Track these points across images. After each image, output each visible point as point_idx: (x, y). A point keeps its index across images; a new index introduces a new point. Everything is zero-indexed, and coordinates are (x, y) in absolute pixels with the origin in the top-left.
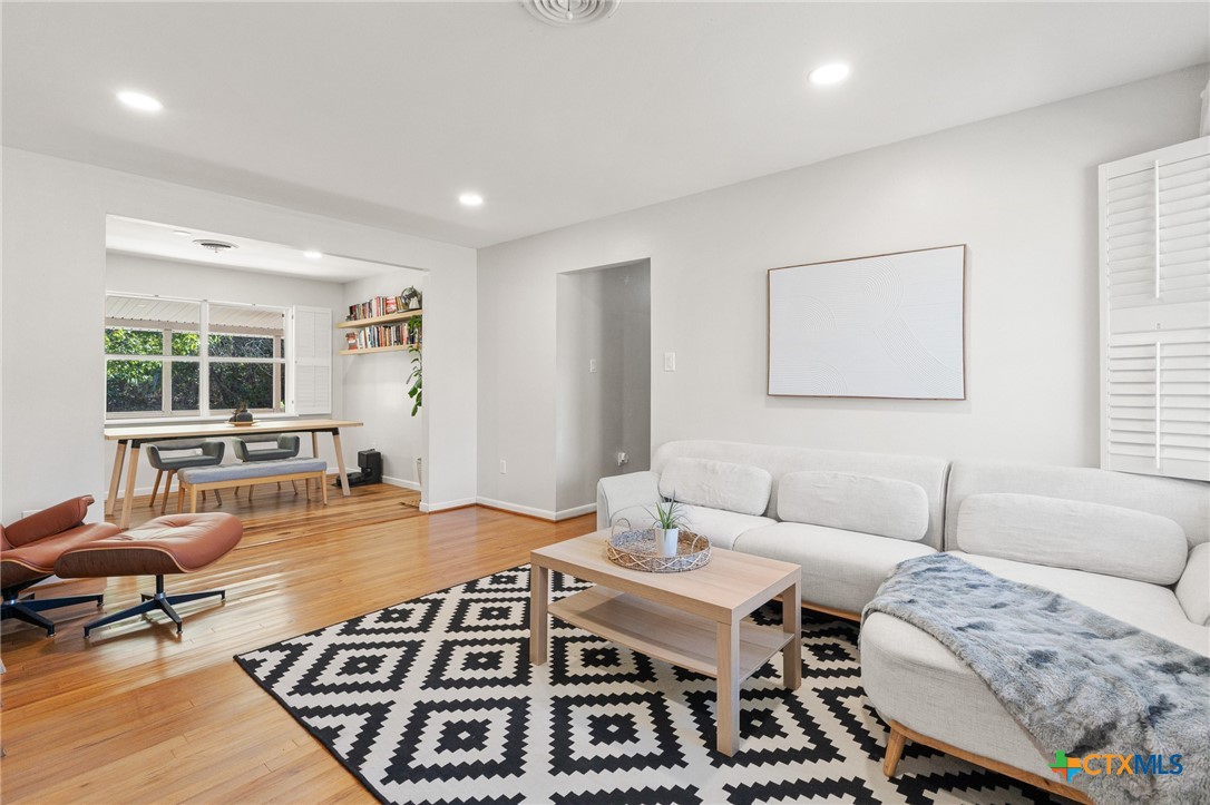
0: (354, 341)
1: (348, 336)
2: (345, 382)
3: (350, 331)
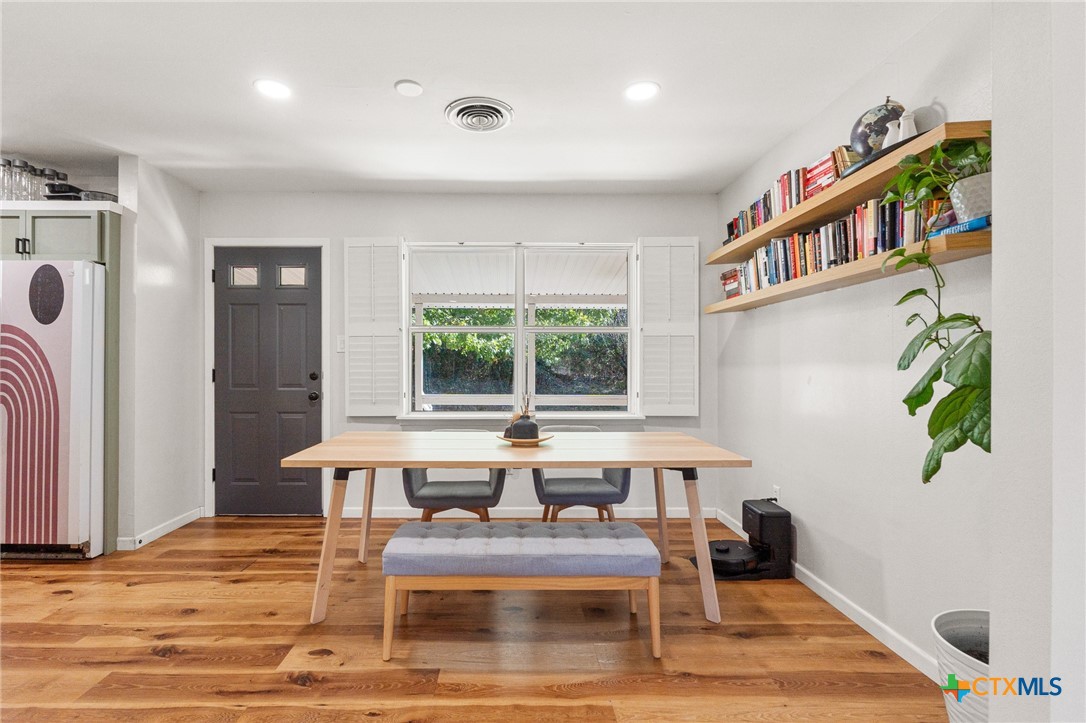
0: (735, 285)
1: (725, 278)
2: (722, 362)
3: (728, 267)
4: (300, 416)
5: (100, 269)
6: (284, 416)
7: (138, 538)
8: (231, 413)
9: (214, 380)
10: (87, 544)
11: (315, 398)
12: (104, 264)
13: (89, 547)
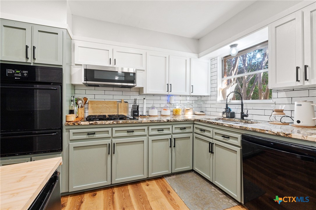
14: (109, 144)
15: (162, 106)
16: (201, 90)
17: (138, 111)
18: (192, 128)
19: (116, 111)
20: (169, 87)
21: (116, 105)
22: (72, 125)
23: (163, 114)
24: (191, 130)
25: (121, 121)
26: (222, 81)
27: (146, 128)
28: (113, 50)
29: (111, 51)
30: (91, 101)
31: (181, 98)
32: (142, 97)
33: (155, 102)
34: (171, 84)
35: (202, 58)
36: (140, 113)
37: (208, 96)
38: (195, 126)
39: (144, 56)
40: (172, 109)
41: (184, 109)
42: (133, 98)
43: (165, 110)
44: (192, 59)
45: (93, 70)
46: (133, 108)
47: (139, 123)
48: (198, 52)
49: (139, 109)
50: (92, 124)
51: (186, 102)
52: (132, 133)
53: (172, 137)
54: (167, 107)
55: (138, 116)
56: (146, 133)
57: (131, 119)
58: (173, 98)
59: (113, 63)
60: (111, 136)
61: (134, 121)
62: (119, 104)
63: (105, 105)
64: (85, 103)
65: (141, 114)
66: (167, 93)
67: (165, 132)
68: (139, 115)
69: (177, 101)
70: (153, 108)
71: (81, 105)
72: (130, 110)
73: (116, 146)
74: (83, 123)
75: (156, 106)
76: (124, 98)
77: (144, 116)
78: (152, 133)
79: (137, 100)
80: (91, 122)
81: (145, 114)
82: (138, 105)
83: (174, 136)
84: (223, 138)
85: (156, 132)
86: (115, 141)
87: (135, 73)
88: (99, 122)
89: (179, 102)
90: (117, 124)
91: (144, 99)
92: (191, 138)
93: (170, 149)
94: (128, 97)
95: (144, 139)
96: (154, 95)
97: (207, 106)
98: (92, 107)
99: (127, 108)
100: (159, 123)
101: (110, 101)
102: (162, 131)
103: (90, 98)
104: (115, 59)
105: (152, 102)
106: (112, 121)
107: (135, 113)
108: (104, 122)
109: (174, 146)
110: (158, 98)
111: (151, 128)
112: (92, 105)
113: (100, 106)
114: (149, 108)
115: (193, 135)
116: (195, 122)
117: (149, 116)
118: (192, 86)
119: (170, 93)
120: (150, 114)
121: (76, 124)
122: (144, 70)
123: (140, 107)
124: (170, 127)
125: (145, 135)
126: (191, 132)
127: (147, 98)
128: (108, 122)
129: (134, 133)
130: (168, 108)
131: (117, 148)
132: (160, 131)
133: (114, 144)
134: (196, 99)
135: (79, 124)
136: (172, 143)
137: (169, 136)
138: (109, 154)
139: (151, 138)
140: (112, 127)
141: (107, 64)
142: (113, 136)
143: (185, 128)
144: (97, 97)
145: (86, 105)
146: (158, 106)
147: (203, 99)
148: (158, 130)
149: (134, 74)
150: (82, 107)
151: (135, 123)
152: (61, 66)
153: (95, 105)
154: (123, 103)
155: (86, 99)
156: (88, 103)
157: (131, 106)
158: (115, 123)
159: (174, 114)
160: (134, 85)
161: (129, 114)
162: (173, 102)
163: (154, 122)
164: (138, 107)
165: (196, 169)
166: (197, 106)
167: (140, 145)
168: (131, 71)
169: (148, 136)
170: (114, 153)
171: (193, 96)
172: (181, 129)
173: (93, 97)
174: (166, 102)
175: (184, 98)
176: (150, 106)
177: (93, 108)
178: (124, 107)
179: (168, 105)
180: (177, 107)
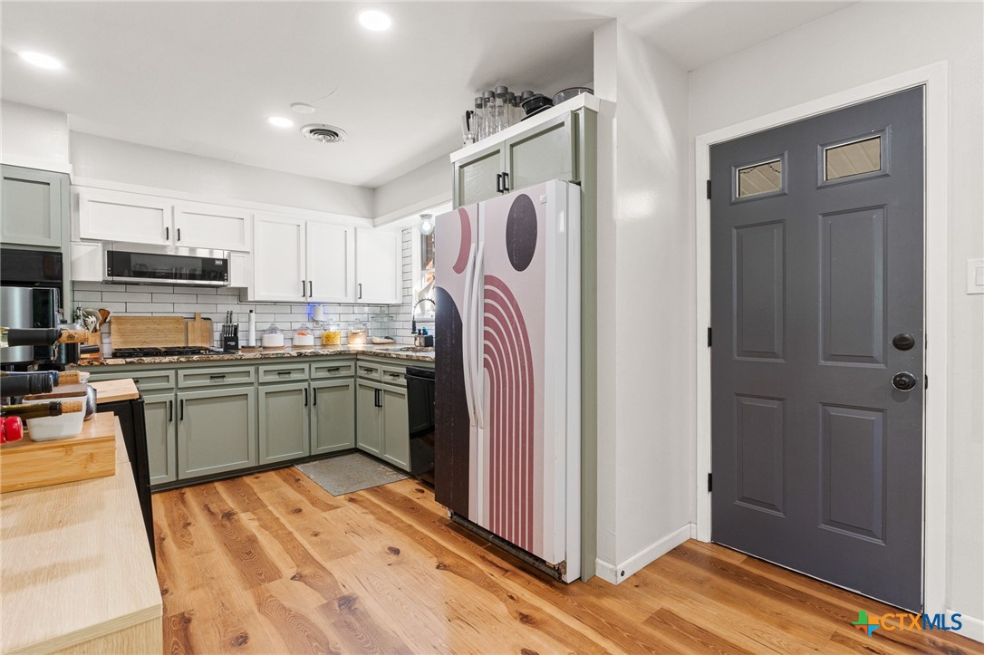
4: (873, 416)
5: (574, 189)
6: (834, 412)
7: (620, 567)
8: (737, 395)
9: (710, 344)
10: (564, 564)
11: (909, 386)
12: (579, 184)
13: (565, 568)
14: (171, 402)
15: (297, 326)
16: (383, 292)
17: (235, 339)
18: (353, 367)
19: (183, 338)
20: (306, 287)
21: (182, 326)
22: (86, 366)
23: (296, 343)
24: (351, 372)
25: (195, 357)
26: (422, 276)
27: (252, 369)
28: (173, 208)
29: (167, 213)
30: (118, 318)
31: (340, 309)
32: (246, 308)
33: (279, 318)
34: (311, 282)
35: (381, 227)
36: (241, 343)
37: (398, 306)
38: (359, 363)
39: (247, 222)
40: (318, 333)
41: (347, 333)
42: (223, 309)
43: (303, 334)
44: (358, 229)
45: (129, 254)
46: (223, 331)
47: (237, 359)
48: (372, 215)
49: (240, 335)
50: (131, 363)
51: (352, 318)
52: (221, 380)
53: (309, 386)
54: (307, 328)
55: (236, 347)
56: (252, 379)
57: (218, 353)
58: (321, 309)
59: (173, 236)
60: (173, 386)
61: (227, 357)
62: (190, 324)
63: (152, 327)
64: (104, 321)
65: (245, 345)
66: (303, 300)
67: (294, 376)
68: (240, 347)
69: (331, 317)
70: (273, 330)
71: (93, 326)
72: (217, 336)
73: (187, 405)
74: (110, 362)
75: (279, 326)
76: (202, 309)
77: (250, 347)
78: (263, 379)
79: (233, 315)
80: (129, 360)
81: (253, 343)
82: (236, 324)
83: (314, 384)
84: (392, 377)
85: (276, 378)
86: (182, 395)
87: (227, 260)
88: (147, 360)
89: (335, 318)
90: (188, 361)
91: (251, 311)
92: (352, 387)
93: (305, 410)
94: (212, 308)
95: (249, 390)
96: (275, 303)
97: (397, 325)
98: (119, 331)
99: (211, 332)
100: (281, 359)
101: (165, 318)
102: (287, 376)
103: (115, 309)
104: (179, 230)
105: (271, 318)
106: (176, 357)
107: (230, 340)
108: (157, 359)
109: (315, 404)
110: (287, 309)
111: (262, 369)
112: (121, 327)
113: (140, 327)
114: (264, 331)
115: (355, 381)
116: (359, 357)
117: (264, 348)
118: (360, 285)
119: (309, 300)
120: (266, 344)
121: (95, 363)
122: (248, 253)
123: (240, 329)
124: (306, 366)
125: (252, 384)
126: (352, 377)
127: (259, 309)
128: (167, 359)
129: (225, 379)
130: (309, 331)
131: (188, 410)
132: (284, 376)
133: (182, 401)
134: (377, 310)
135: (102, 364)
136: (311, 398)
137: (305, 385)
138: (171, 420)
139: (263, 389)
140: (176, 369)
141: (160, 241)
142: (179, 386)
143: (337, 369)
144: (131, 307)
145: (106, 325)
146: (286, 326)
147: (393, 310)
148: (279, 374)
149: (225, 262)
150: (95, 330)
151: (228, 360)
152: (59, 248)
153: (129, 327)
154: (198, 323)
155: (105, 313)
156: (110, 322)
157: (218, 327)
158: (182, 359)
159: (324, 343)
160: (225, 283)
161: (216, 345)
162: (321, 317)
163: (269, 358)
164: (236, 328)
165: (361, 445)
166: (376, 325)
167: (240, 403)
168: (218, 255)
169: (256, 385)
170: (182, 419)
171: (364, 305)
172: (330, 370)
173: (121, 307)
174: (305, 318)
175: (350, 309)
176: (267, 326)
177: (122, 334)
178: (201, 330)
179: (310, 325)
180: (333, 329)
